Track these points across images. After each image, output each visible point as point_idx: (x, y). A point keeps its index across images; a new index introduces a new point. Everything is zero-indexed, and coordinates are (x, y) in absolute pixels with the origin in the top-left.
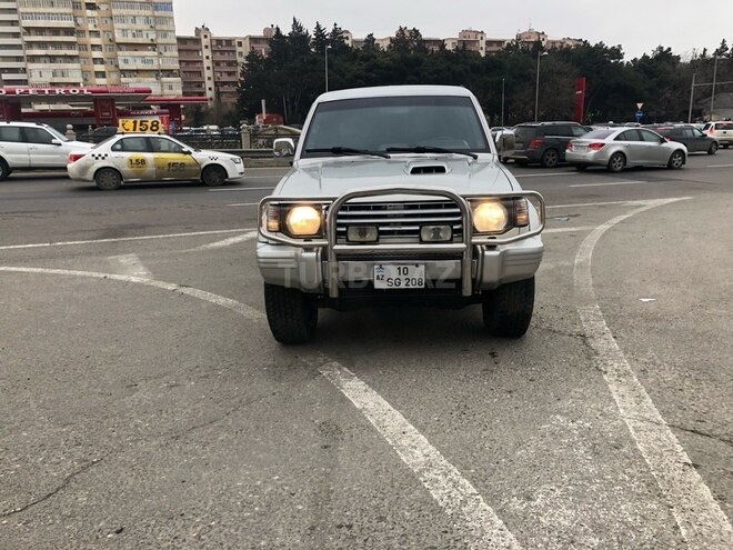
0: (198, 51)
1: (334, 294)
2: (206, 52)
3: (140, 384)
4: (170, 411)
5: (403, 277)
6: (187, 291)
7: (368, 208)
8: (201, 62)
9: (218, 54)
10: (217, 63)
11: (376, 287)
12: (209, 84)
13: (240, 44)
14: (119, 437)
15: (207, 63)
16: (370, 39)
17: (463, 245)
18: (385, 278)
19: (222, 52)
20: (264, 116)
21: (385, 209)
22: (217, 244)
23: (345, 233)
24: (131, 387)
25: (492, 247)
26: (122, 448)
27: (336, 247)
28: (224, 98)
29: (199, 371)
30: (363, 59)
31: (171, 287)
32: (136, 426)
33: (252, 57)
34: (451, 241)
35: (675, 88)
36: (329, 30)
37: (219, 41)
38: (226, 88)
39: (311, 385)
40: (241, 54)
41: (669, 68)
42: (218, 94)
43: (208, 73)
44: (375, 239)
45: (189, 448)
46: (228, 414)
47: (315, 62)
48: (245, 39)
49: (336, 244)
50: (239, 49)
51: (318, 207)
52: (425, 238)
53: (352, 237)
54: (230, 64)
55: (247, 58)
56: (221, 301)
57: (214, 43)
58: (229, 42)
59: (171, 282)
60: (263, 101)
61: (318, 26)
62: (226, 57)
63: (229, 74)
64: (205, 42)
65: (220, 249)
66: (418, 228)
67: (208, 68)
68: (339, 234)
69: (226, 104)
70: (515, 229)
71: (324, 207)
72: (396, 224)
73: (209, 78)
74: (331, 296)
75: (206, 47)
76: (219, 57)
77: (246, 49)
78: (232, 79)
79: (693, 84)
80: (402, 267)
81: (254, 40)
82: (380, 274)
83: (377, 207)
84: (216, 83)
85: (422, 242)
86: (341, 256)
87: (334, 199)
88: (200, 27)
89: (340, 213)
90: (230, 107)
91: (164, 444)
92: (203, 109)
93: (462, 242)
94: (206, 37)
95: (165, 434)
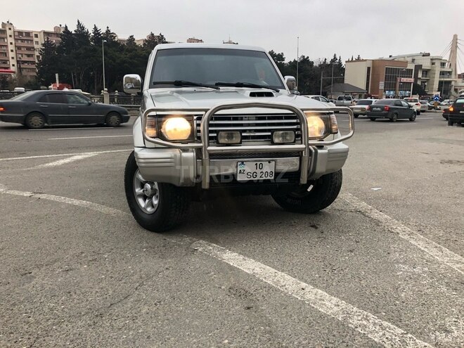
0: (4, 38)
1: (206, 185)
2: (10, 40)
3: (34, 272)
4: (78, 292)
5: (258, 171)
6: (43, 196)
7: (229, 119)
8: (6, 46)
9: (20, 42)
10: (19, 48)
11: (239, 179)
12: (13, 62)
13: (36, 36)
14: (38, 322)
15: (11, 47)
16: (132, 39)
17: (303, 146)
18: (246, 172)
19: (22, 41)
20: (58, 85)
21: (242, 119)
22: (51, 164)
23: (215, 138)
24: (27, 275)
25: (321, 147)
26: (47, 333)
27: (209, 148)
28: (24, 72)
29: (86, 256)
30: (127, 50)
31: (27, 194)
32: (52, 310)
33: (47, 45)
34: (294, 143)
35: (312, 79)
36: (103, 31)
37: (20, 33)
38: (26, 65)
39: (194, 259)
40: (37, 43)
41: (309, 68)
42: (20, 69)
43: (11, 55)
44: (239, 142)
45: (119, 324)
46: (136, 289)
47: (94, 50)
48: (40, 32)
49: (209, 146)
50: (35, 39)
51: (189, 118)
52: (276, 140)
53: (221, 141)
54: (29, 49)
55: (43, 45)
56: (76, 202)
57: (17, 34)
58: (28, 34)
59: (25, 190)
60: (57, 75)
61: (95, 27)
62: (26, 44)
63: (29, 56)
64: (9, 32)
65: (56, 168)
66: (270, 134)
67: (12, 51)
68: (210, 138)
69: (26, 76)
70: (331, 135)
71: (195, 117)
72: (250, 131)
73: (13, 58)
74: (203, 187)
75: (10, 36)
76: (19, 43)
77: (41, 40)
78: (31, 59)
79: (322, 77)
80: (258, 163)
81: (47, 34)
82: (242, 169)
83: (236, 117)
84: (18, 61)
85: (273, 144)
86: (213, 156)
87: (206, 111)
88: (6, 22)
89: (211, 122)
90: (29, 78)
91: (92, 323)
92: (8, 79)
93: (302, 143)
94: (10, 29)
95: (87, 313)
